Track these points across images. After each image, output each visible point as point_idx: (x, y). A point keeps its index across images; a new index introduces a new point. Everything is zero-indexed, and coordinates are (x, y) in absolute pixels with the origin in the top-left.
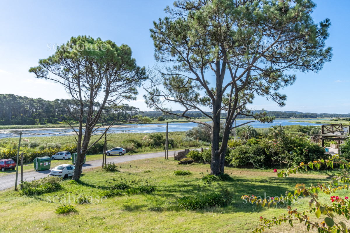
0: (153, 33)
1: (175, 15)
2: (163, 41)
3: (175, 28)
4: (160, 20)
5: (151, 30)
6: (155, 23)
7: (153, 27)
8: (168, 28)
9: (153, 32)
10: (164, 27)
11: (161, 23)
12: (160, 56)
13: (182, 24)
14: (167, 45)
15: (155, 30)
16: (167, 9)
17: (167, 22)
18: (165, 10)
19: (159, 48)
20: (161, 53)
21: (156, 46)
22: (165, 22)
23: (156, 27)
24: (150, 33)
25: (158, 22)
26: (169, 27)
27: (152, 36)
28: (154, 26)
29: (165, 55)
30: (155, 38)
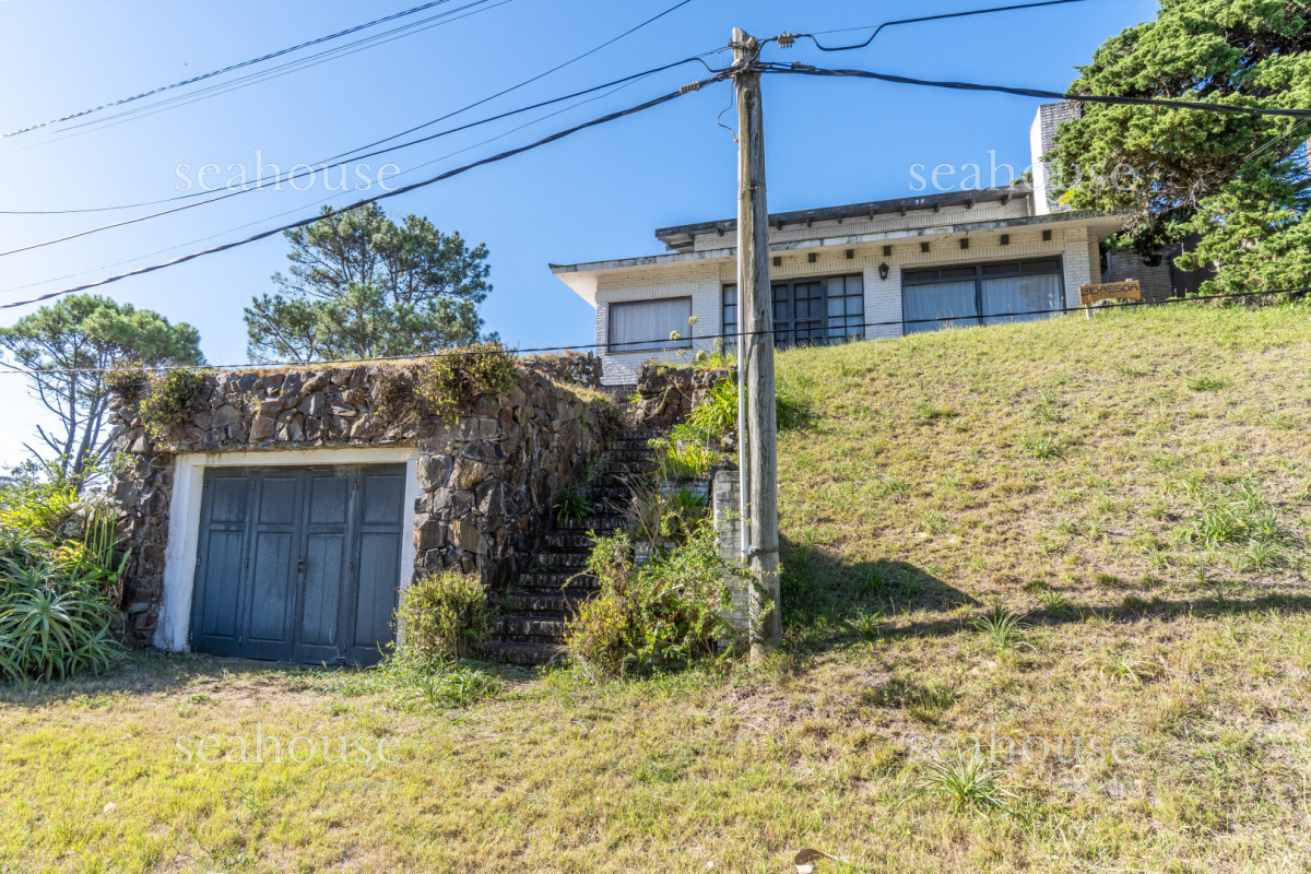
0: (249, 316)
1: (291, 289)
2: (267, 330)
3: (290, 313)
4: (265, 296)
5: (246, 310)
6: (255, 300)
7: (251, 306)
8: (279, 311)
9: (251, 312)
10: (272, 308)
11: (268, 302)
12: (258, 352)
13: (303, 311)
14: (273, 337)
15: (255, 310)
16: (277, 277)
17: (279, 303)
18: (273, 278)
19: (256, 339)
20: (261, 349)
21: (253, 336)
22: (274, 301)
23: (258, 306)
24: (243, 314)
25: (261, 300)
26: (281, 309)
27: (247, 319)
28: (253, 304)
29: (268, 353)
30: (252, 323)
